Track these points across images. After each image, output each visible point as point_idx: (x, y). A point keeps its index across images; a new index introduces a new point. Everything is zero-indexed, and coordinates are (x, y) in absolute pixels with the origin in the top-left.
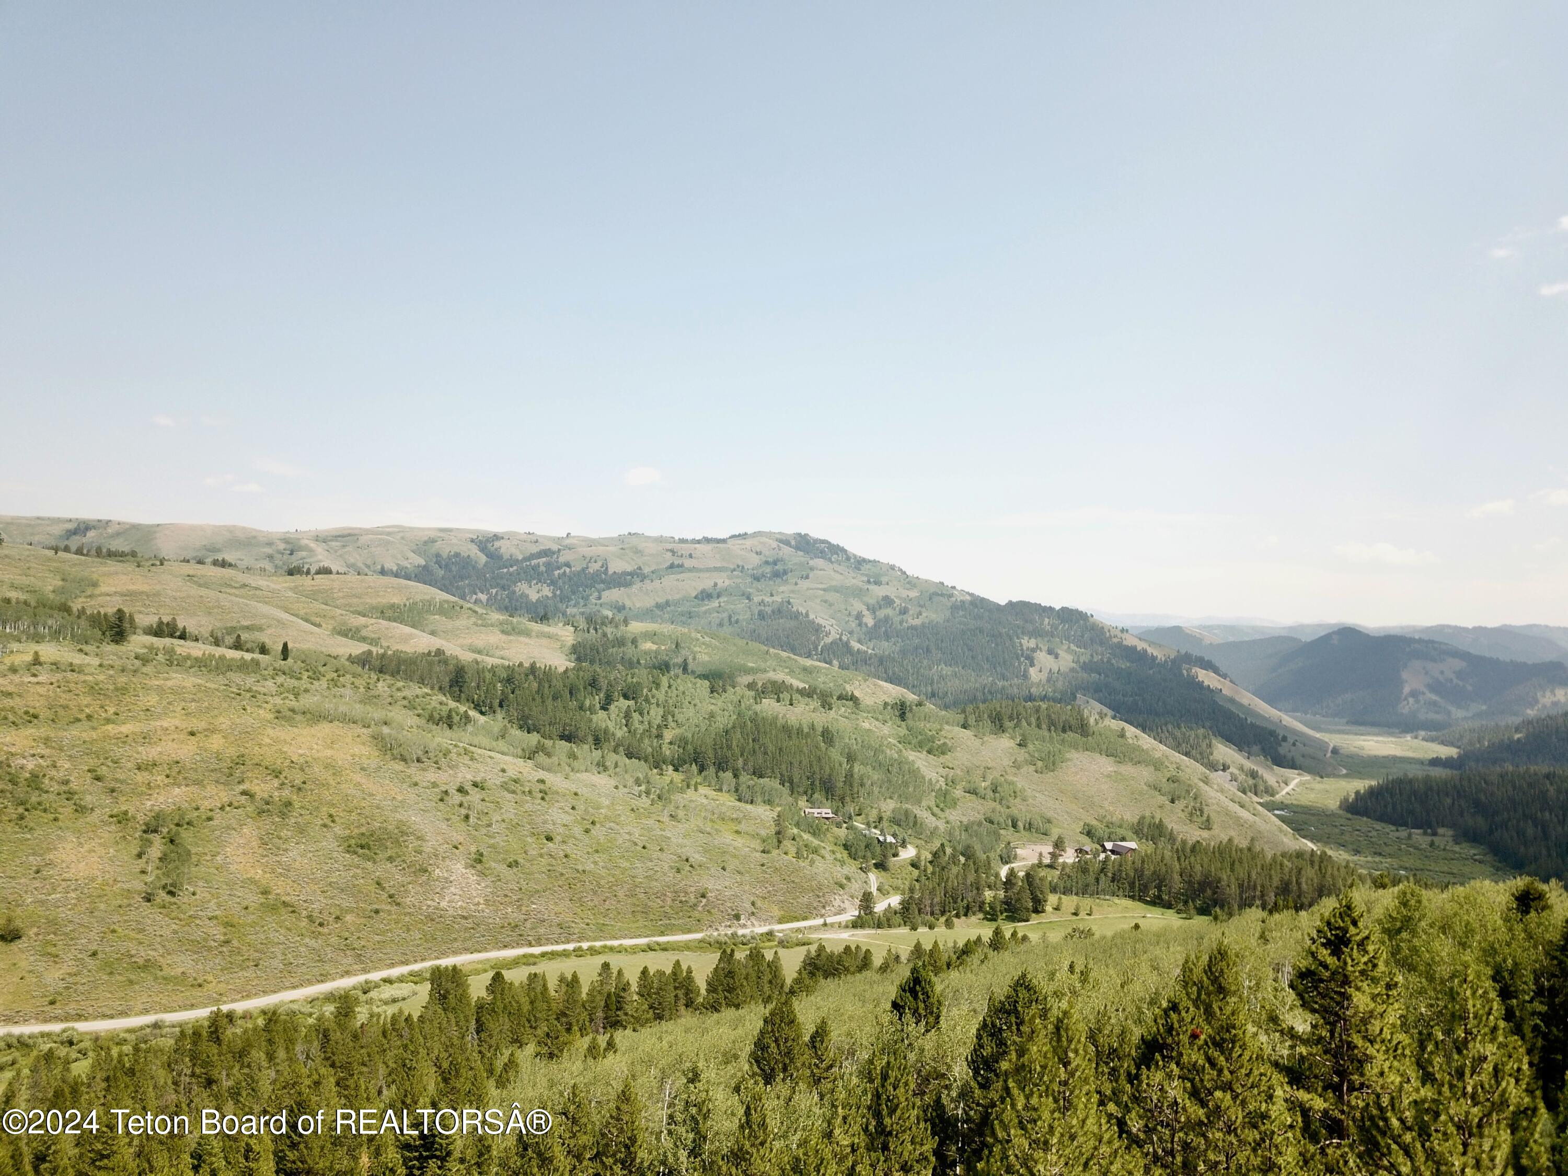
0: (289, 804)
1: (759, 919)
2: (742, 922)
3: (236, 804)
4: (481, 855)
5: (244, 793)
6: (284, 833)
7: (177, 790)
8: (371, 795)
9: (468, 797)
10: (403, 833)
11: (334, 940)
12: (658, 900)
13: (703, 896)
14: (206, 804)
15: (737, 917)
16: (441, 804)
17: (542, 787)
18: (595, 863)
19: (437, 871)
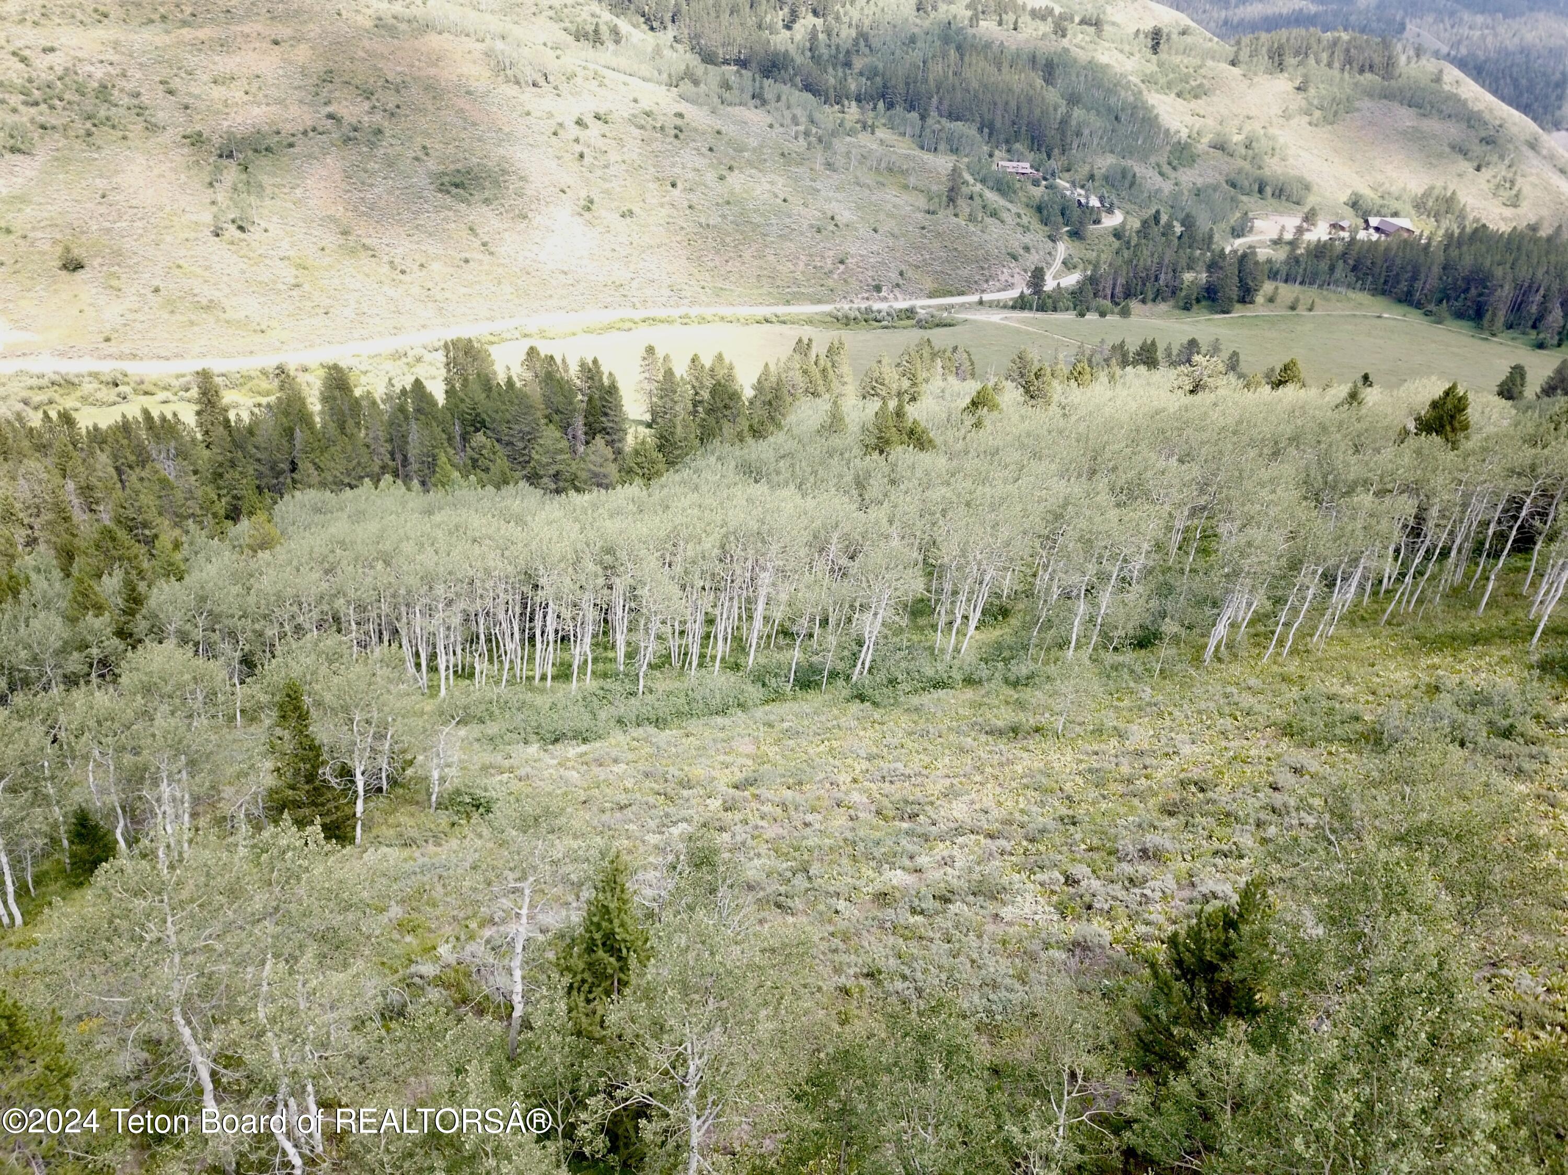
0: (380, 131)
1: (904, 292)
2: (883, 294)
3: (320, 129)
4: (591, 202)
5: (330, 116)
6: (371, 165)
7: (256, 111)
8: (474, 124)
9: (587, 131)
10: (504, 172)
11: (415, 290)
12: (789, 264)
13: (842, 262)
14: (287, 128)
15: (878, 289)
16: (554, 138)
17: (679, 122)
18: (724, 217)
19: (538, 218)
